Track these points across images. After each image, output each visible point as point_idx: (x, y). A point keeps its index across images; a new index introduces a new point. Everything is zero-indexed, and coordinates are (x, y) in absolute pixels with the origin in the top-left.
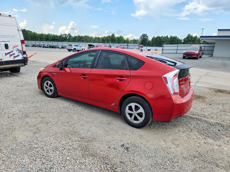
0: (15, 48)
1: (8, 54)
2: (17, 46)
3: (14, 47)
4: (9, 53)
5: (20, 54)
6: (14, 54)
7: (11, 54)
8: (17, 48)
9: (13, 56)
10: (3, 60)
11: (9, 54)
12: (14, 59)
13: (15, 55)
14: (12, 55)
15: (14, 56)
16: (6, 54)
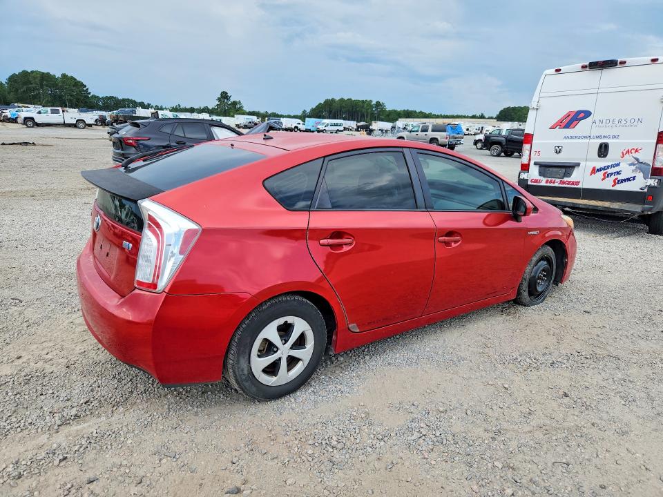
0: (627, 156)
1: (598, 170)
2: (637, 151)
3: (625, 152)
4: (604, 169)
5: (640, 176)
6: (618, 173)
7: (609, 171)
8: (636, 155)
9: (613, 177)
10: (580, 186)
11: (603, 172)
12: (613, 186)
13: (620, 177)
14: (612, 174)
15: (617, 179)
16: (594, 171)
